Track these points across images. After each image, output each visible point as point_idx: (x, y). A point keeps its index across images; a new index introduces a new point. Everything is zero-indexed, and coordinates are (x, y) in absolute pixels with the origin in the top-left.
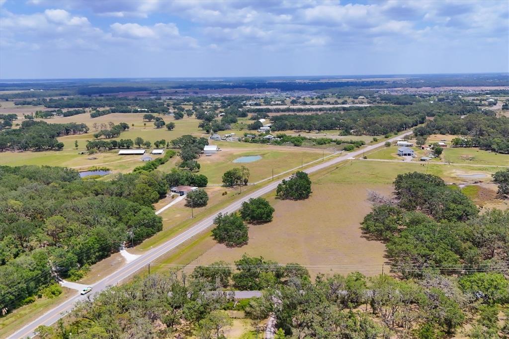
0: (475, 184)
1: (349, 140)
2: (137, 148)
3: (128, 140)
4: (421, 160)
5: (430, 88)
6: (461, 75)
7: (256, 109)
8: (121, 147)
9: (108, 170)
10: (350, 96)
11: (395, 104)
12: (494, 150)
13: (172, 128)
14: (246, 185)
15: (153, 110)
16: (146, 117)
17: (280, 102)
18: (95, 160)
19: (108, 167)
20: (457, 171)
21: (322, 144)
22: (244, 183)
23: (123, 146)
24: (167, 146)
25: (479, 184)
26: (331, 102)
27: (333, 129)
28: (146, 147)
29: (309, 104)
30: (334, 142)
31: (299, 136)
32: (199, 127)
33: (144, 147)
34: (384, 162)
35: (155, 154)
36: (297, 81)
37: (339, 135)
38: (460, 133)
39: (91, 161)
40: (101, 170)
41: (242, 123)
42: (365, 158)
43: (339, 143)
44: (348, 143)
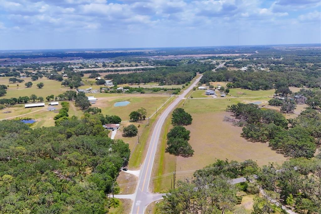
0: (262, 107)
1: (171, 88)
2: (33, 102)
3: (25, 97)
4: (222, 97)
5: (173, 56)
6: (182, 48)
7: (87, 71)
8: (20, 102)
9: (30, 119)
10: (135, 61)
11: (166, 65)
12: (250, 89)
13: (42, 87)
14: (144, 119)
15: (8, 75)
16: (11, 80)
17: (93, 66)
18: (10, 113)
19: (29, 117)
20: (246, 101)
21: (156, 91)
22: (143, 119)
23: (22, 102)
24: (56, 99)
25: (264, 107)
26: (129, 66)
27: (150, 82)
28: (39, 101)
29: (115, 67)
30: (162, 89)
31: (139, 87)
32: (62, 85)
33: (38, 101)
34: (204, 99)
35: (53, 105)
36: (86, 52)
37: (159, 85)
38: (222, 80)
39: (7, 114)
40: (24, 119)
41: (86, 81)
42: (192, 98)
43: (165, 90)
44: (171, 90)
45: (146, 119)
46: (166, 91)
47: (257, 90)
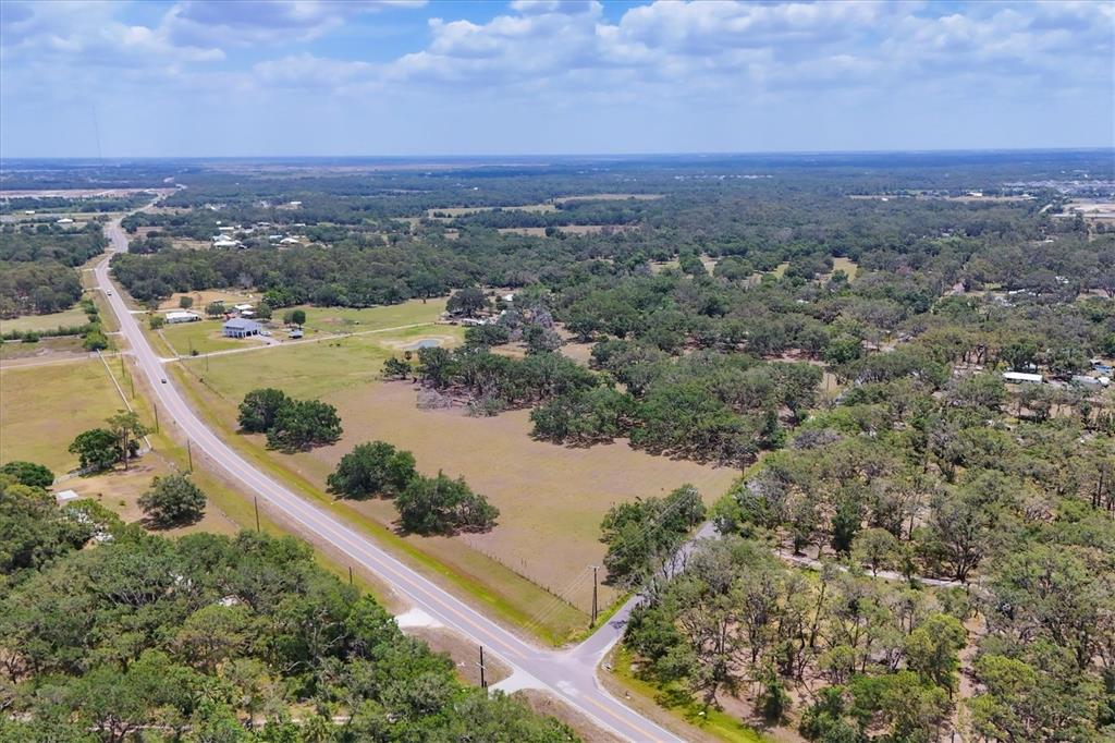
22: (129, 454)
42: (195, 354)
43: (31, 339)
44: (55, 335)
45: (138, 452)
46: (35, 341)
47: (366, 307)
